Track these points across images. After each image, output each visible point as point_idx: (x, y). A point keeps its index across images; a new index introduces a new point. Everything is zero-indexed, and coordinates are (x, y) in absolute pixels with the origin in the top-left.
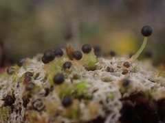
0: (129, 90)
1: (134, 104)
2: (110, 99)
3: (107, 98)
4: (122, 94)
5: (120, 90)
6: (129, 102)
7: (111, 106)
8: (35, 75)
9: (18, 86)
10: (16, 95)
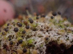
0: (48, 42)
1: (51, 46)
2: (41, 47)
3: (40, 46)
4: (46, 43)
5: (45, 42)
6: (49, 45)
7: (42, 49)
8: (12, 36)
9: (7, 41)
10: (7, 45)
